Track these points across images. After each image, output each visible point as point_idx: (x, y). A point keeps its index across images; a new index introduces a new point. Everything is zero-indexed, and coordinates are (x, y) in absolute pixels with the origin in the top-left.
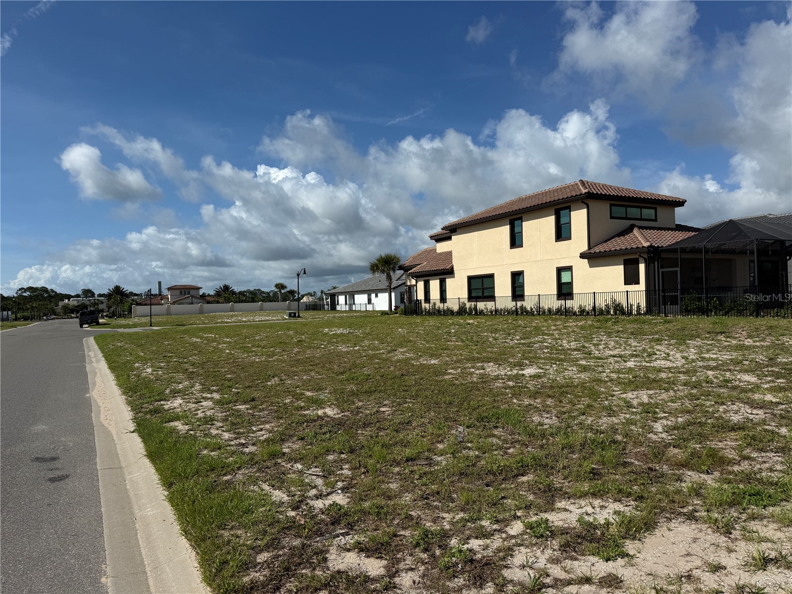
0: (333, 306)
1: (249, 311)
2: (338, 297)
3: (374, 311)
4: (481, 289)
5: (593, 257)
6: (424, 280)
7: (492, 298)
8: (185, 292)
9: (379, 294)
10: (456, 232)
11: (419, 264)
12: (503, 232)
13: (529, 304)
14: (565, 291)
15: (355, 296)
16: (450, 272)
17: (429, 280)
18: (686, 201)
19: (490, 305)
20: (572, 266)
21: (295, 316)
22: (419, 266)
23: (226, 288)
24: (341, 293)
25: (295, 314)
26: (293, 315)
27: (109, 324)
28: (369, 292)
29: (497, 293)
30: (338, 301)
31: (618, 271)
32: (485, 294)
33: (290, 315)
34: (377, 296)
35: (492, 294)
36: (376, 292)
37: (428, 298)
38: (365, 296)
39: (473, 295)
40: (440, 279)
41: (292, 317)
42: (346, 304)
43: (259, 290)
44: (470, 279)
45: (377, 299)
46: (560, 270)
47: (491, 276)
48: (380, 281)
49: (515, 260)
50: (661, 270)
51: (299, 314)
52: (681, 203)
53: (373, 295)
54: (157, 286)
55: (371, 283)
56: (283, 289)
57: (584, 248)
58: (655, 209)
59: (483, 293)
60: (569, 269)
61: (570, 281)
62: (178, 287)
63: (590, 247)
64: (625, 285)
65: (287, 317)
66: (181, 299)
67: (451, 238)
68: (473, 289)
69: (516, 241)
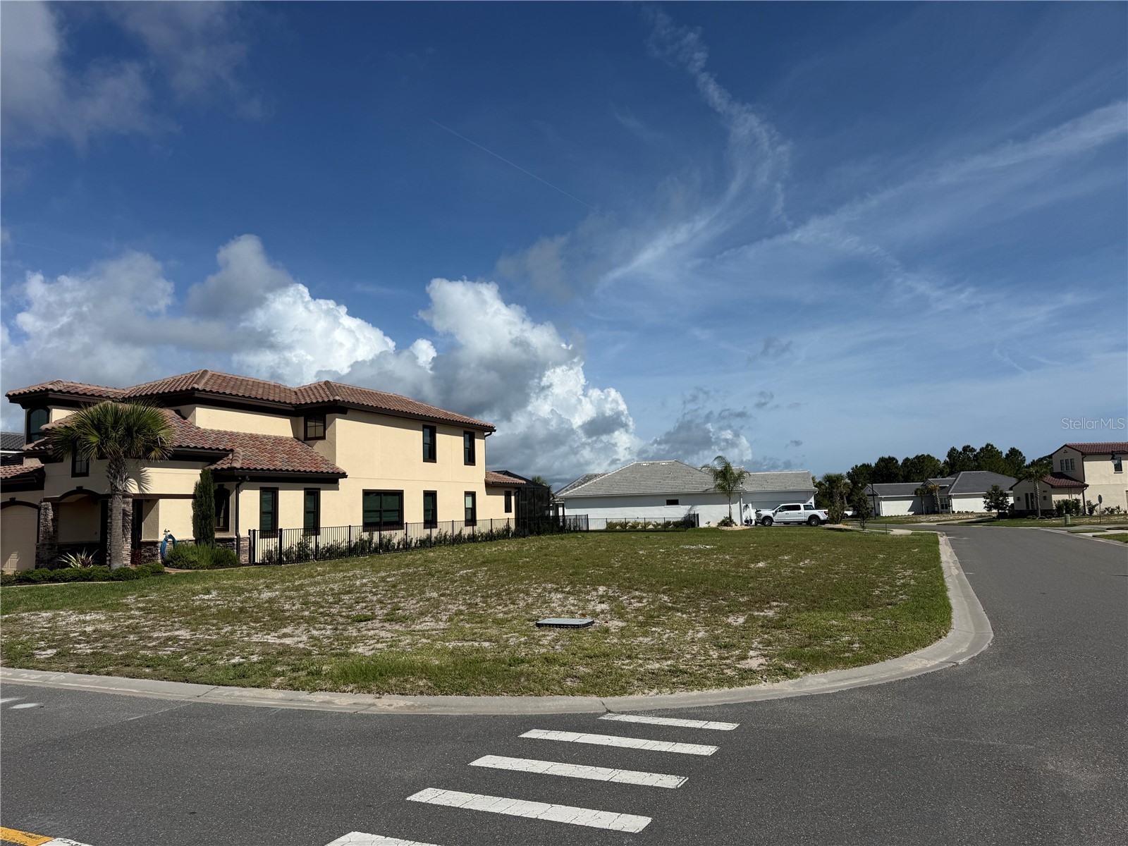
4: (378, 511)
6: (263, 488)
7: (398, 525)
12: (414, 438)
16: (334, 479)
19: (397, 536)
20: (475, 492)
29: (407, 517)
31: (501, 499)
32: (384, 519)
35: (400, 519)
39: (371, 520)
40: (305, 489)
44: (366, 494)
46: (465, 495)
47: (399, 494)
49: (429, 476)
57: (483, 476)
59: (380, 517)
60: (472, 494)
61: (474, 506)
64: (505, 512)
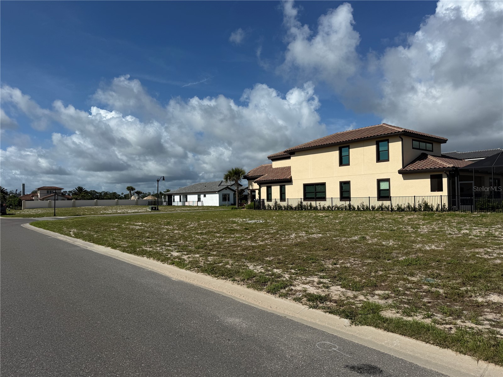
0: (170, 203)
1: (109, 206)
2: (174, 196)
3: (203, 206)
4: (314, 192)
5: (406, 173)
6: (267, 186)
7: (324, 199)
8: (51, 191)
9: (206, 195)
10: (294, 154)
11: (263, 175)
12: (335, 155)
13: (355, 203)
14: (384, 195)
15: (188, 196)
16: (290, 181)
17: (271, 186)
18: (447, 140)
19: (322, 203)
20: (390, 179)
21: (155, 209)
22: (263, 177)
23: (80, 189)
24: (177, 194)
25: (155, 208)
26: (154, 208)
27: (14, 214)
28: (199, 194)
29: (328, 195)
30: (174, 199)
31: (426, 183)
32: (317, 196)
33: (152, 209)
34: (205, 196)
35: (324, 196)
36: (205, 194)
37: (269, 198)
38: (196, 196)
39: (307, 196)
40: (280, 185)
41: (154, 210)
42: (180, 201)
43: (94, 191)
44: (305, 186)
45: (205, 198)
46: (379, 181)
47: (324, 184)
48: (205, 186)
49: (344, 174)
50: (459, 183)
51: (158, 208)
52: (445, 141)
53: (202, 196)
54: (22, 187)
55: (199, 187)
56: (133, 190)
57: (400, 167)
58: (432, 144)
59: (316, 195)
60: (388, 180)
61: (388, 188)
62: (46, 188)
63: (404, 167)
64: (431, 191)
65: (150, 210)
66: (49, 197)
67: (290, 158)
68: (307, 193)
69: (344, 161)
